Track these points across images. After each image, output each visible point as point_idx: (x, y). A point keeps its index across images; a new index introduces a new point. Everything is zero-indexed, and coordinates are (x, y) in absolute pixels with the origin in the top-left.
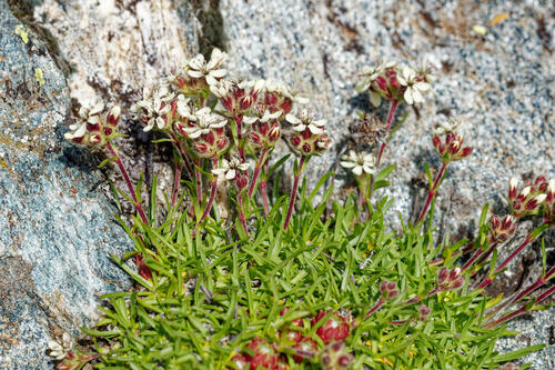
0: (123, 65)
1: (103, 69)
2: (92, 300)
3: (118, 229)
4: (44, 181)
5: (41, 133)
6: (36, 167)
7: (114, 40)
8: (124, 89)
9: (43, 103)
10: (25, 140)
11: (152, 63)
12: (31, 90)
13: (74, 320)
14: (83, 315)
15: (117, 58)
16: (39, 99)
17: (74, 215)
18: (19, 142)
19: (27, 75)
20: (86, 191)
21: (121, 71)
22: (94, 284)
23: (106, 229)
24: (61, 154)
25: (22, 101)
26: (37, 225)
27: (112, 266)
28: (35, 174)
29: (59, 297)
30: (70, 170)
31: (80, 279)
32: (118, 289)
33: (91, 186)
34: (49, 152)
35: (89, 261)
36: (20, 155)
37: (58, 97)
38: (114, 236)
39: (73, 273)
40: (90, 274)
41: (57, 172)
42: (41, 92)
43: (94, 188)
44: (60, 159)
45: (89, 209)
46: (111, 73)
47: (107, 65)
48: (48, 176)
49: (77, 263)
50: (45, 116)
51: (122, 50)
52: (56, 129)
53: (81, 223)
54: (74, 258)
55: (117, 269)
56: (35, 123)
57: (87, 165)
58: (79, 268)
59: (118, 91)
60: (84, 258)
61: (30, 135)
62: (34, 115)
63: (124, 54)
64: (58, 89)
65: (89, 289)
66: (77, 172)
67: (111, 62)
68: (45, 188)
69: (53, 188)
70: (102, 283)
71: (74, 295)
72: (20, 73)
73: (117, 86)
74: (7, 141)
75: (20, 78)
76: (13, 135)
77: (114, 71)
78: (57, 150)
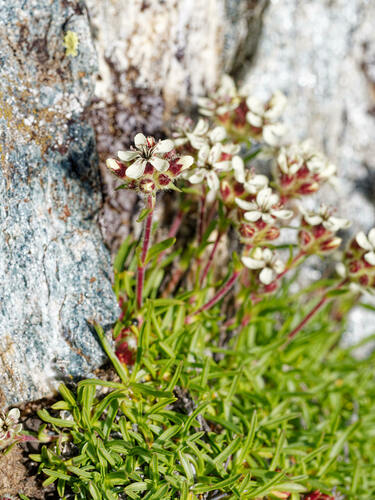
0: (149, 50)
1: (123, 44)
2: (48, 366)
3: (106, 286)
4: (37, 187)
5: (49, 118)
6: (35, 166)
7: (148, 12)
8: (140, 82)
9: (63, 79)
10: (29, 121)
11: (179, 57)
12: (51, 53)
13: (18, 383)
14: (29, 379)
15: (144, 39)
16: (59, 71)
17: (62, 247)
18: (20, 122)
19: (52, 32)
20: (79, 217)
21: (143, 56)
22: (57, 346)
23: (93, 280)
24: (66, 156)
25: (36, 63)
26: (11, 240)
27: (88, 334)
28: (30, 173)
29: (9, 345)
30: (70, 182)
31: (42, 332)
32: (85, 365)
33: (87, 213)
34: (53, 149)
35: (61, 315)
36: (21, 141)
37: (85, 81)
38: (100, 293)
39: (34, 320)
40: (56, 331)
41: (56, 181)
42: (65, 63)
43: (90, 218)
44: (63, 164)
45: (81, 247)
46: (131, 54)
47: (129, 41)
48: (43, 181)
49: (44, 310)
50: (59, 96)
51: (154, 31)
52: (70, 122)
53: (66, 262)
54: (42, 303)
55: (92, 339)
56: (46, 102)
57: (91, 183)
58: (45, 318)
59: (132, 81)
60: (55, 308)
61: (37, 117)
62: (48, 89)
63: (154, 37)
64: (89, 70)
65: (50, 350)
66: (77, 189)
67: (136, 40)
68: (34, 196)
69: (44, 200)
70: (67, 349)
71: (28, 350)
72: (44, 23)
73: (133, 74)
74: (8, 113)
75: (41, 32)
76: (16, 109)
77: (137, 52)
78: (62, 150)
